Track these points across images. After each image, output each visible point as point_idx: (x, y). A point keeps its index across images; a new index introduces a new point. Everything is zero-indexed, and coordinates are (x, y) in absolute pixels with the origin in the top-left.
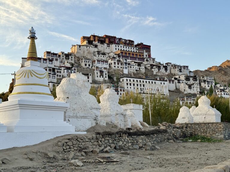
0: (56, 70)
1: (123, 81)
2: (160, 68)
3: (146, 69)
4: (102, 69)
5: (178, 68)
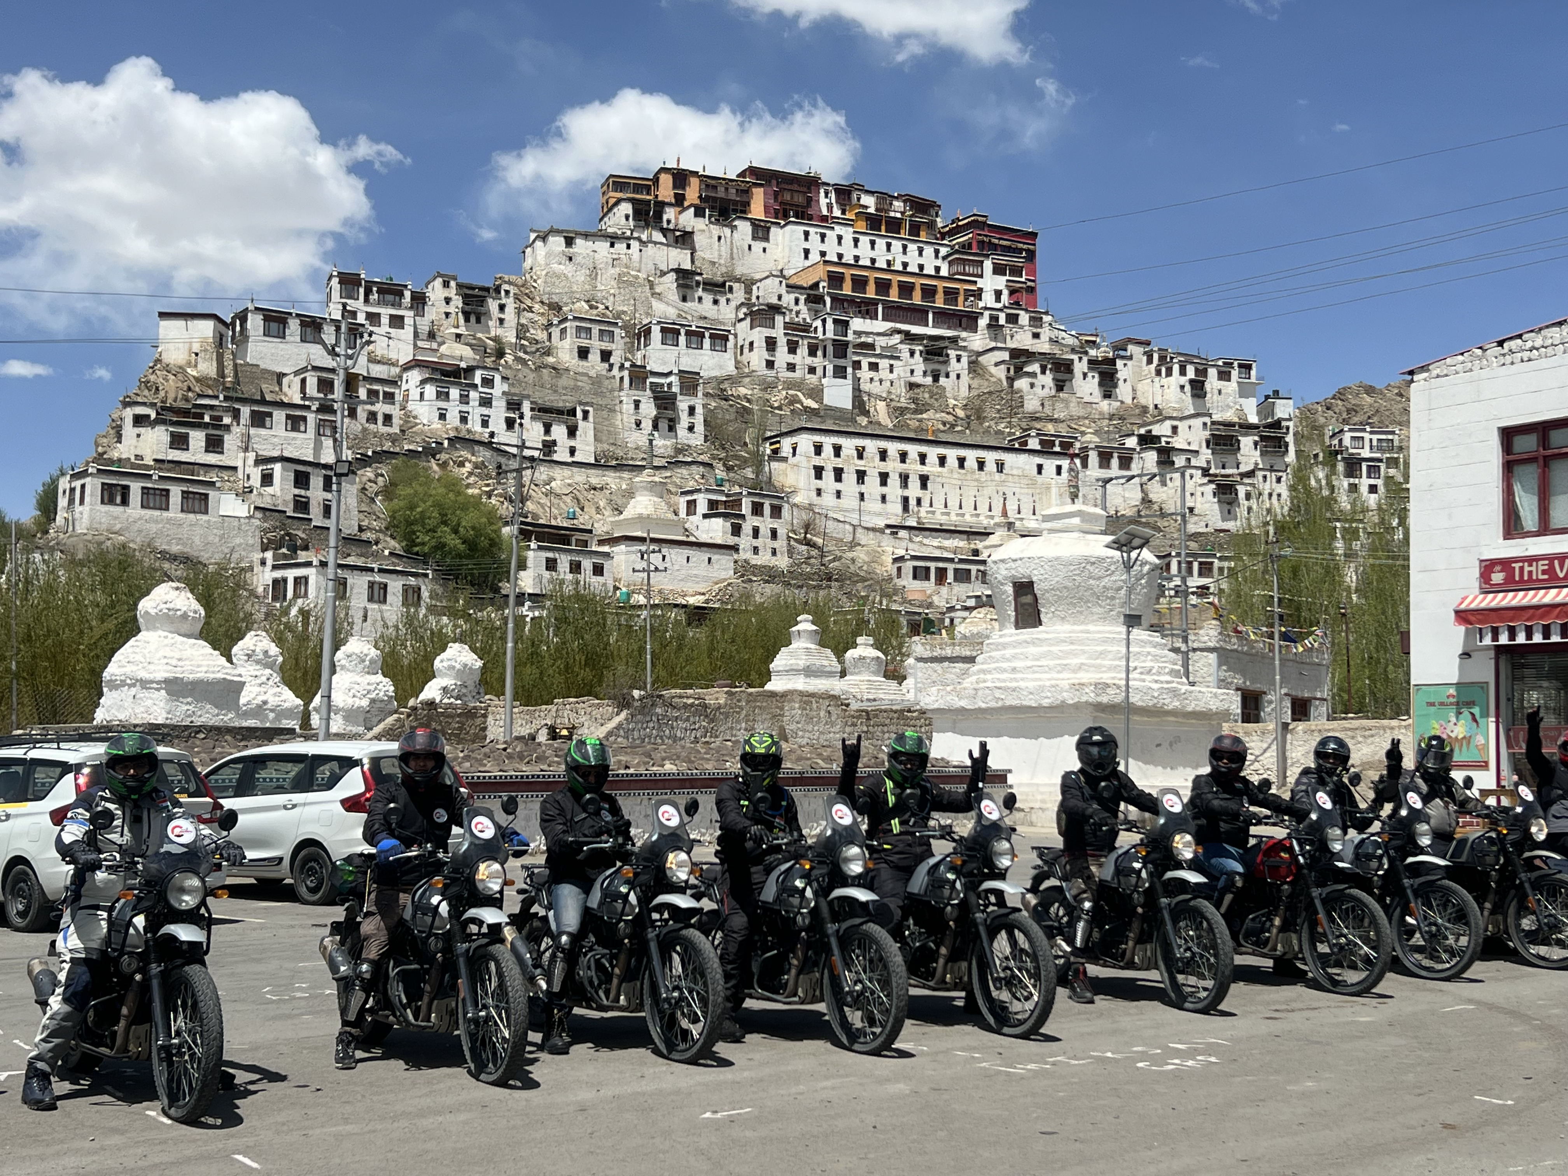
0: (363, 388)
1: (794, 454)
2: (1070, 372)
3: (975, 383)
4: (668, 380)
5: (1183, 372)
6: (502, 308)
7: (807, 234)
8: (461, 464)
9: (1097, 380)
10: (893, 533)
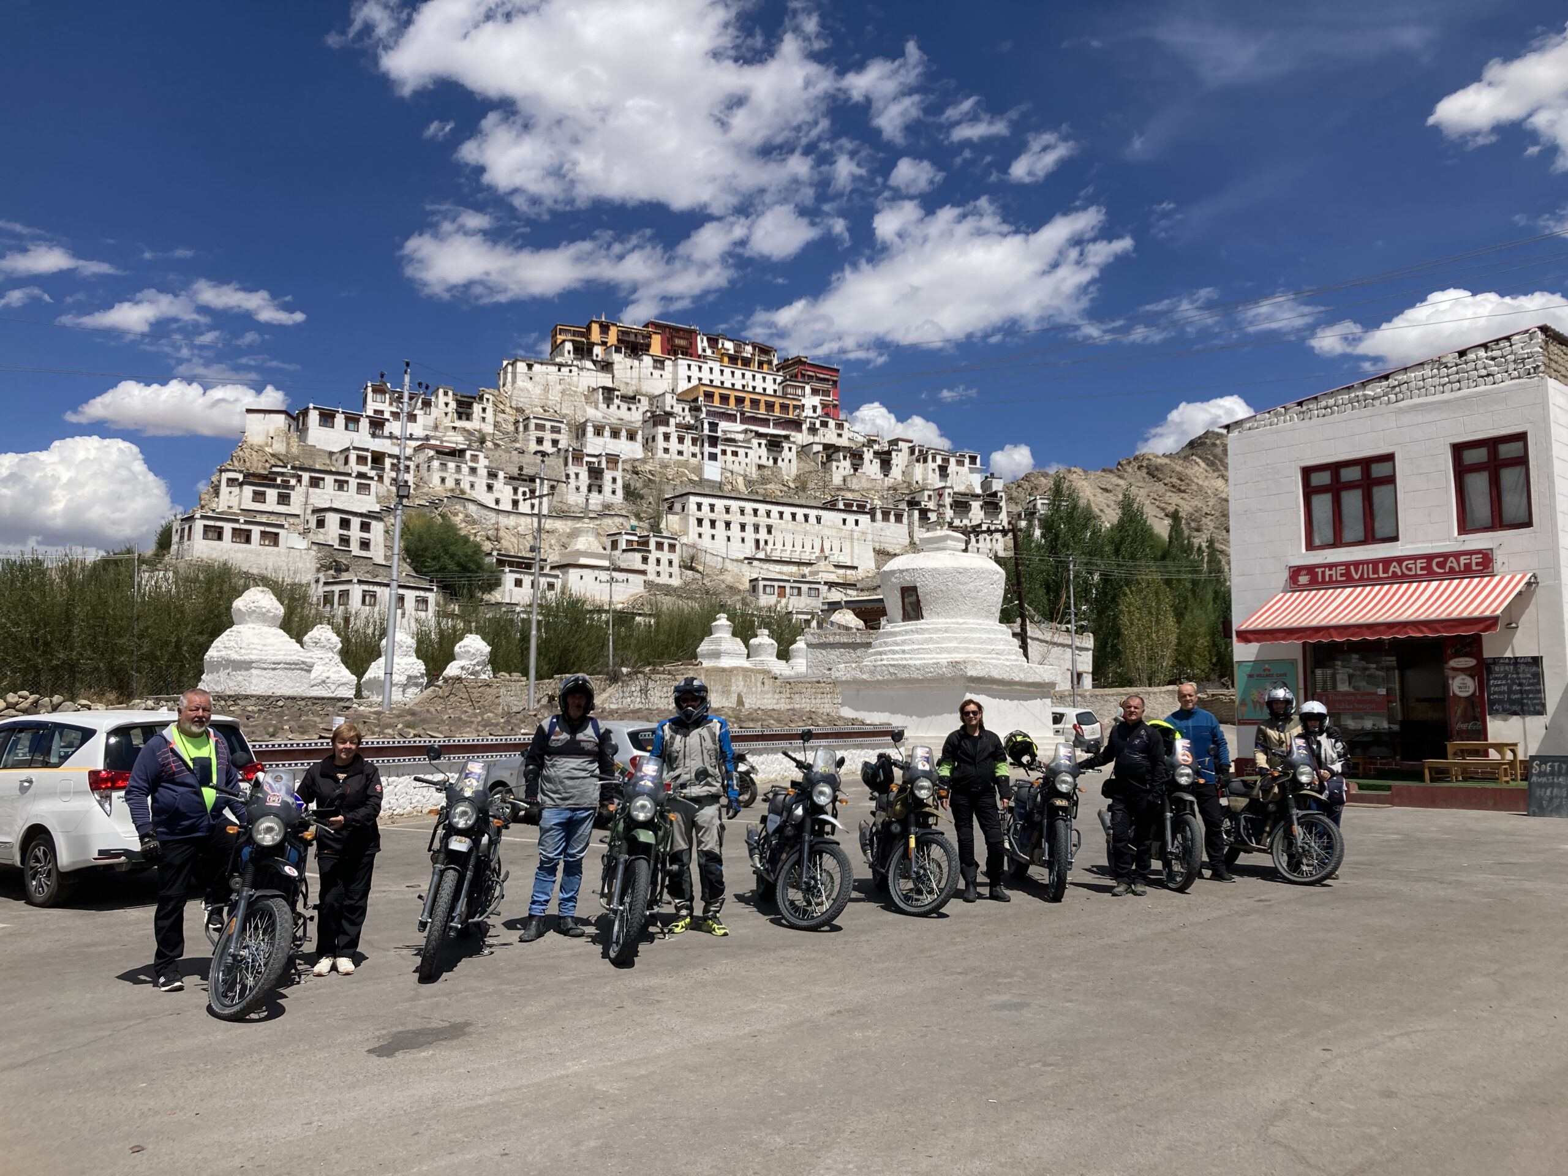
1: (684, 511)
2: (862, 459)
3: (802, 464)
4: (598, 460)
5: (934, 460)
6: (484, 410)
7: (689, 366)
10: (749, 563)
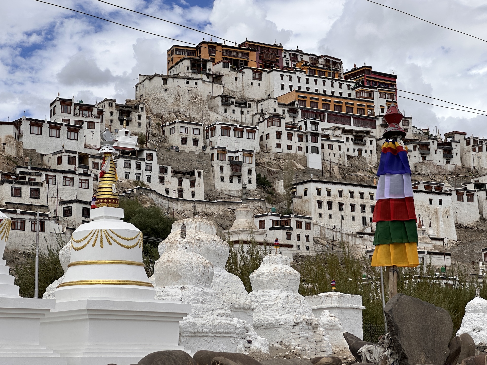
0: (90, 162)
1: (306, 194)
2: (429, 149)
4: (237, 154)
6: (140, 117)
7: (282, 76)
8: (145, 203)
9: (442, 153)
10: (361, 237)
